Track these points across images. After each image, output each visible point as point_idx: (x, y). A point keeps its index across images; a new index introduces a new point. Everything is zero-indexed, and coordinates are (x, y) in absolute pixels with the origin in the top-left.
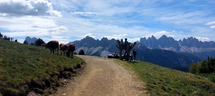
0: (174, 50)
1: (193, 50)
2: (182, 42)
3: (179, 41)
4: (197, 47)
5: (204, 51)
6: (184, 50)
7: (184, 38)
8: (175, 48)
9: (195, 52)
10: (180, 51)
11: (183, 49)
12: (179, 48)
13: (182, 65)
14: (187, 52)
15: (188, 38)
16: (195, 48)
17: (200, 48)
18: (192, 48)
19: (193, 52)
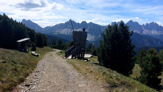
0: (138, 32)
1: (154, 32)
2: (145, 26)
3: (143, 25)
4: (157, 31)
5: (162, 34)
6: (147, 32)
7: (147, 23)
8: (139, 31)
9: (155, 35)
10: (142, 33)
11: (145, 32)
12: (142, 31)
13: (146, 45)
14: (149, 34)
15: (151, 23)
16: (155, 31)
17: (159, 32)
18: (153, 31)
19: (153, 34)
